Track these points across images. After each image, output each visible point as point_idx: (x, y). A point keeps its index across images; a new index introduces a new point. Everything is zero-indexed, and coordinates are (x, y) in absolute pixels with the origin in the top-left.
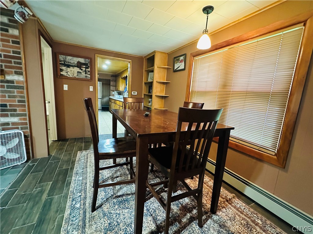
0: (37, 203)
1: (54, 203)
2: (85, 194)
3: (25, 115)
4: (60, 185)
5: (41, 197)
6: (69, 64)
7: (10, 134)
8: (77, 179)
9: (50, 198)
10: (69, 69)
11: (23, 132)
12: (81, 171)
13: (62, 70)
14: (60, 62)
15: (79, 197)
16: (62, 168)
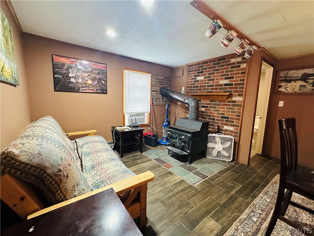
0: (227, 193)
1: (237, 202)
2: (266, 216)
3: (238, 126)
4: (247, 192)
5: (231, 191)
6: (290, 78)
7: (226, 138)
8: (264, 198)
9: (236, 196)
10: (289, 84)
11: (234, 139)
12: (272, 194)
13: (280, 87)
14: (280, 79)
15: (259, 213)
16: (255, 180)
